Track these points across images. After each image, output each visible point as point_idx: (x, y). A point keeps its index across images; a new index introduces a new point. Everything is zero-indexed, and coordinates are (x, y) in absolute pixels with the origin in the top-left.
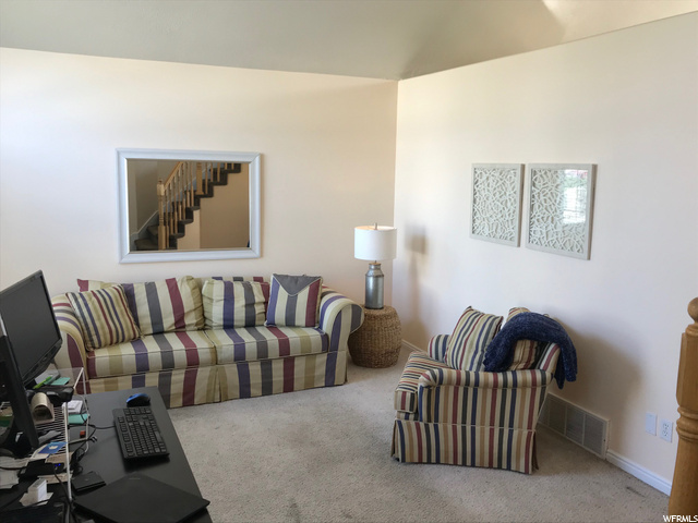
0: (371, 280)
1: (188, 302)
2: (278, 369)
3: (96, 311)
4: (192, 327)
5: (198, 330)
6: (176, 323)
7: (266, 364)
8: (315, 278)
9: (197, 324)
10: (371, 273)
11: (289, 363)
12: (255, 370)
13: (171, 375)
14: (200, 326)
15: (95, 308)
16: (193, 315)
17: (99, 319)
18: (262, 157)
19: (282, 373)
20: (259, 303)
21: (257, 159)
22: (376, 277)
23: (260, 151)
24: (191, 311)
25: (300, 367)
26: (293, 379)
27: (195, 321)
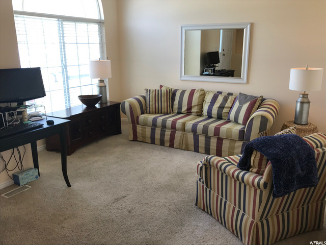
0: (299, 104)
1: (195, 101)
2: (214, 142)
3: (152, 98)
4: (194, 114)
5: (197, 115)
6: (187, 110)
7: (208, 139)
8: (256, 97)
9: (197, 112)
10: (300, 100)
11: (220, 141)
12: (202, 139)
13: (165, 131)
14: (198, 114)
15: (152, 97)
16: (196, 108)
17: (152, 101)
18: (252, 25)
19: (215, 145)
20: (227, 107)
21: (249, 26)
22: (302, 103)
23: (252, 22)
24: (195, 106)
25: (226, 144)
26: (221, 150)
27: (196, 111)
